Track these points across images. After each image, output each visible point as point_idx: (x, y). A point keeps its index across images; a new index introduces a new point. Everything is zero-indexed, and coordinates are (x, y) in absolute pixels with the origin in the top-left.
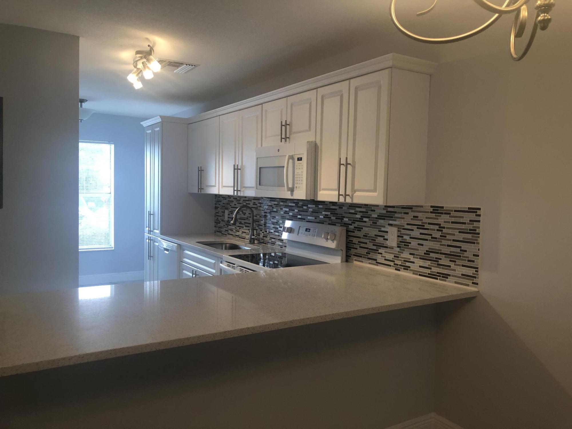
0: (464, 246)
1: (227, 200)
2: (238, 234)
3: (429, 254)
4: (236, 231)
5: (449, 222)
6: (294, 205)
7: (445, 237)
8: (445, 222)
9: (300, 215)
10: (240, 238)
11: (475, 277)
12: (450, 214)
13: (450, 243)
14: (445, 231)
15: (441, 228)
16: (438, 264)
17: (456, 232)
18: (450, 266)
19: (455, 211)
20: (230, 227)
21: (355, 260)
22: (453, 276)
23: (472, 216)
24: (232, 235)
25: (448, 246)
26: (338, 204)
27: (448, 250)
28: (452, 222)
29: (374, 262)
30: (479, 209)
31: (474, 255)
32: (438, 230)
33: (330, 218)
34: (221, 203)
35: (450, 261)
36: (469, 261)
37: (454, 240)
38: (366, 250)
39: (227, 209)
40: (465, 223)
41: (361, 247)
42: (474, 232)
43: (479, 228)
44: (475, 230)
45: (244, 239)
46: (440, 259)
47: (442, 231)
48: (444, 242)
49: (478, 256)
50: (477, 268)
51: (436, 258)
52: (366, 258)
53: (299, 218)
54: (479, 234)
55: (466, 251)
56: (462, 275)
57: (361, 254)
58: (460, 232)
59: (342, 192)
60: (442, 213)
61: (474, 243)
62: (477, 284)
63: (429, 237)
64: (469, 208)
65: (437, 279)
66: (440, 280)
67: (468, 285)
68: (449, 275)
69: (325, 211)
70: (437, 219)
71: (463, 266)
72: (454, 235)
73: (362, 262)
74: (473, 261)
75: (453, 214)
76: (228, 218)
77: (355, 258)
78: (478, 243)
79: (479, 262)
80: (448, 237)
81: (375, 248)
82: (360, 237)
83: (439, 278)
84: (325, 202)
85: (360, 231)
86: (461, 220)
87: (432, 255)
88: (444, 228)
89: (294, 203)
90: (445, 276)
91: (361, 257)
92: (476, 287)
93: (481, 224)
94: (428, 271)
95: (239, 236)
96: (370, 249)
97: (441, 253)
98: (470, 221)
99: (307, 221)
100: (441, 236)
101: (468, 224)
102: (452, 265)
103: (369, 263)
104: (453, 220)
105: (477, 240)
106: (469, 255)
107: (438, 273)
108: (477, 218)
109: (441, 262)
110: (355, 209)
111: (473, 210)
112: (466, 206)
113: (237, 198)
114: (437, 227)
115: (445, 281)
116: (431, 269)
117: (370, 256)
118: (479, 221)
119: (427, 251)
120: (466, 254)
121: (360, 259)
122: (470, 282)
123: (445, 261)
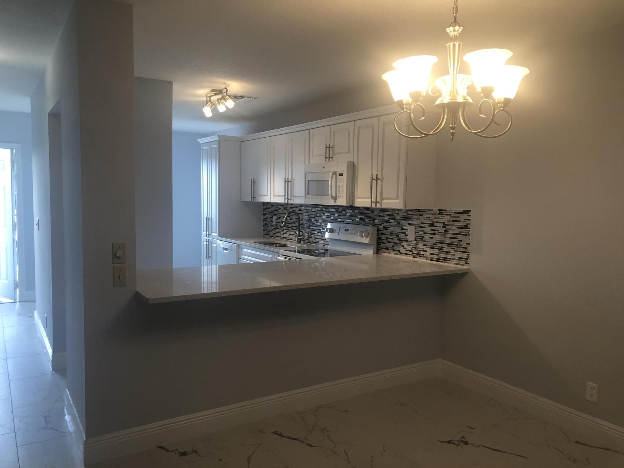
0: (460, 238)
1: (275, 207)
2: (285, 236)
3: (437, 245)
4: (283, 233)
5: (450, 221)
6: (335, 210)
7: (448, 231)
8: (447, 221)
9: (339, 218)
10: (287, 239)
11: (467, 259)
12: (451, 215)
13: (450, 236)
14: (447, 227)
15: (445, 225)
16: (443, 252)
17: (455, 228)
18: (451, 252)
19: (455, 213)
20: (277, 230)
21: (384, 252)
22: (453, 259)
23: (465, 216)
24: (280, 237)
25: (450, 238)
26: (370, 209)
27: (449, 241)
28: (453, 221)
29: (398, 253)
30: (470, 211)
31: (467, 244)
32: (443, 227)
33: (365, 220)
34: (270, 210)
35: (451, 248)
36: (463, 248)
37: (454, 234)
38: (392, 244)
39: (275, 215)
40: (460, 221)
41: (388, 242)
42: (467, 227)
43: (469, 224)
44: (468, 226)
45: (291, 240)
46: (445, 248)
47: (445, 227)
48: (447, 235)
49: (469, 244)
50: (469, 253)
51: (442, 247)
52: (392, 250)
53: (339, 221)
54: (469, 228)
55: (461, 241)
56: (459, 258)
57: (388, 247)
58: (457, 228)
59: (374, 200)
60: (446, 215)
61: (466, 235)
62: (468, 264)
63: (437, 232)
64: (463, 211)
65: (442, 262)
66: (444, 262)
67: (462, 265)
68: (451, 259)
69: (360, 215)
70: (442, 219)
71: (459, 251)
72: (453, 230)
73: (389, 253)
74: (466, 248)
75: (453, 215)
76: (276, 222)
77: (384, 250)
78: (469, 235)
79: (469, 248)
80: (450, 232)
81: (398, 242)
82: (387, 235)
83: (443, 261)
84: (361, 208)
85: (388, 229)
86: (458, 219)
87: (439, 245)
88: (447, 225)
89: (335, 209)
90: (448, 260)
91: (388, 249)
92: (468, 266)
93: (471, 222)
94: (436, 257)
95: (286, 238)
96: (395, 243)
97: (445, 244)
98: (464, 219)
99: (346, 223)
100: (445, 231)
101: (463, 221)
102: (452, 251)
103: (395, 254)
104: (453, 219)
105: (468, 233)
106: (463, 243)
107: (443, 258)
108: (469, 218)
109: (445, 250)
110: (384, 213)
111: (466, 212)
112: (461, 209)
113: (284, 206)
114: (442, 225)
115: (448, 263)
116: (438, 255)
117: (395, 248)
118: (470, 220)
119: (435, 242)
120: (461, 243)
121: (388, 251)
122: (464, 263)
123: (447, 249)
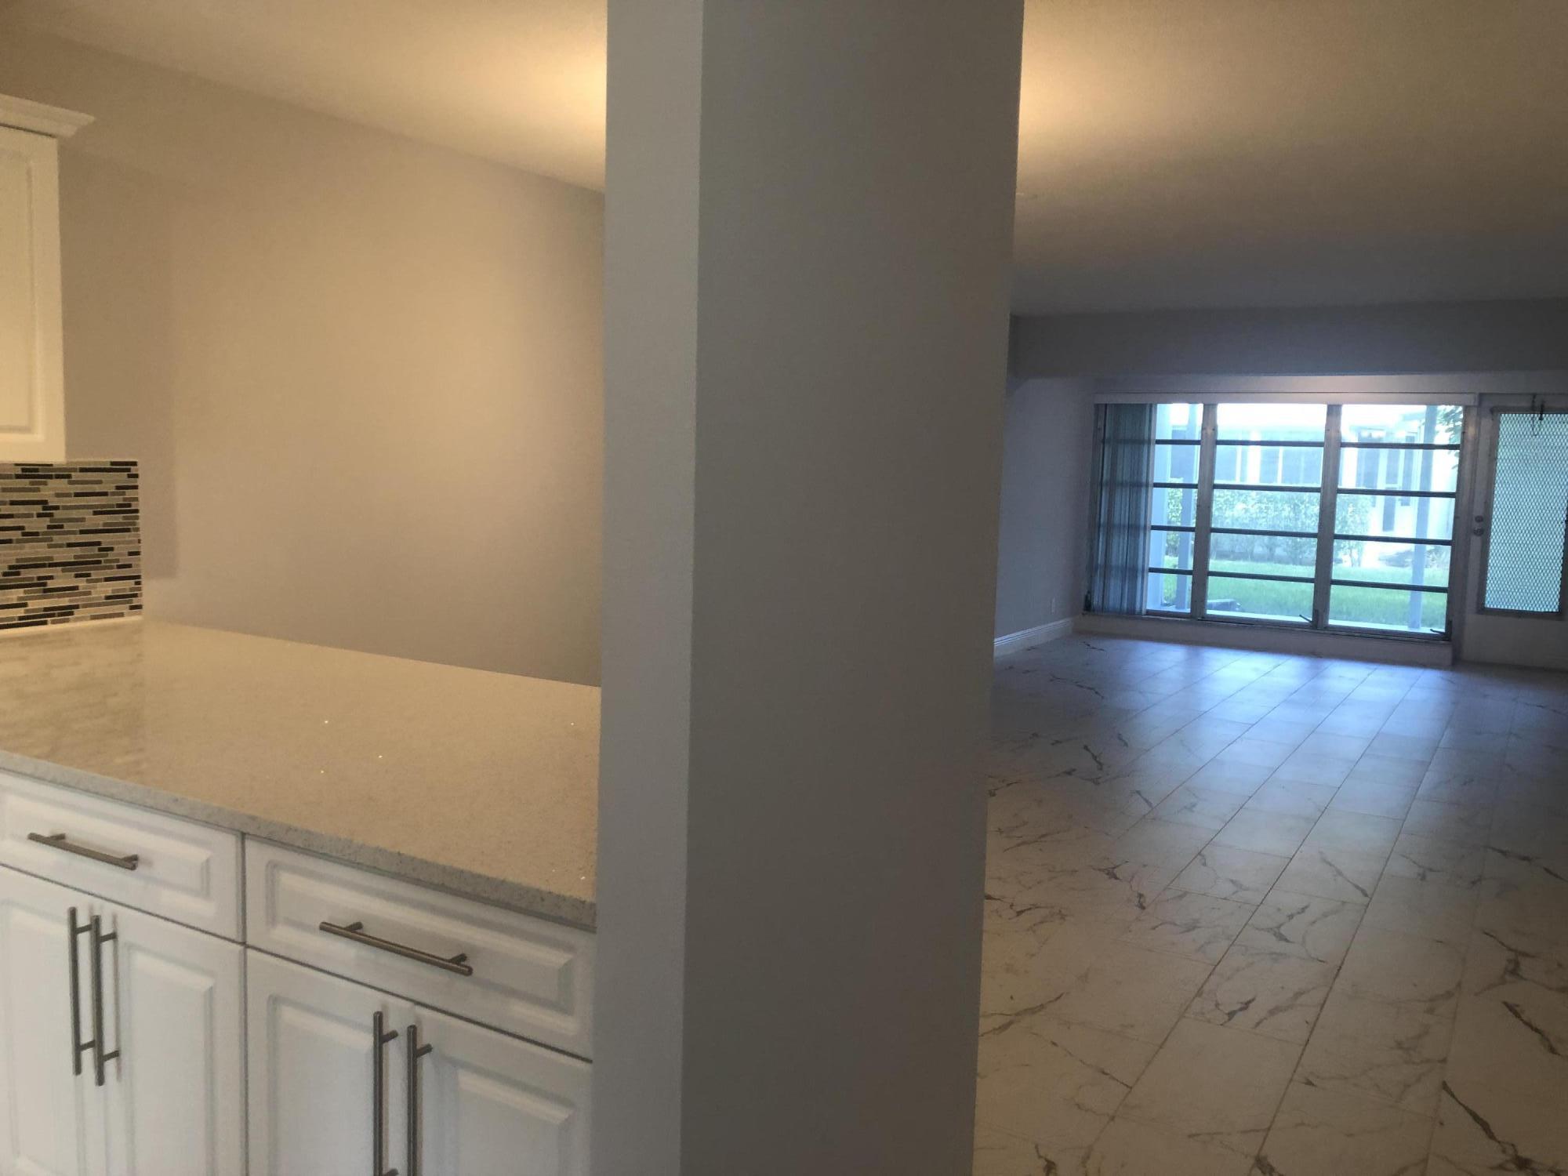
0: (105, 539)
3: (18, 574)
5: (68, 495)
7: (61, 527)
8: (58, 495)
11: (135, 596)
12: (69, 476)
13: (73, 539)
14: (57, 514)
15: (47, 509)
16: (46, 591)
17: (88, 515)
18: (76, 588)
19: (83, 470)
22: (85, 606)
23: (122, 478)
25: (70, 545)
27: (69, 555)
28: (77, 495)
30: (134, 464)
31: (131, 554)
32: (39, 515)
35: (77, 576)
36: (119, 567)
37: (82, 532)
40: (105, 494)
42: (128, 509)
43: (136, 499)
44: (130, 505)
46: (51, 578)
47: (51, 515)
48: (57, 539)
49: (137, 553)
50: (139, 577)
51: (39, 578)
54: (137, 511)
55: (112, 549)
56: (108, 598)
58: (95, 513)
60: (50, 477)
61: (128, 530)
62: (139, 607)
63: (17, 535)
64: (113, 463)
65: (45, 623)
66: (54, 622)
67: (121, 615)
68: (77, 607)
70: (38, 490)
71: (107, 580)
72: (83, 520)
74: (129, 566)
75: (75, 476)
78: (137, 530)
79: (143, 565)
80: (67, 527)
83: (49, 619)
86: (97, 488)
87: (26, 574)
88: (57, 508)
90: (66, 612)
92: (140, 614)
93: (140, 493)
94: (21, 612)
97: (51, 565)
98: (118, 488)
100: (49, 527)
101: (113, 494)
102: (82, 583)
104: (79, 488)
105: (134, 524)
106: (120, 552)
107: (46, 609)
108: (131, 482)
109: (51, 584)
111: (125, 467)
112: (105, 460)
114: (39, 509)
115: (67, 621)
116: (25, 605)
118: (136, 487)
119: (11, 567)
120: (111, 555)
122: (123, 608)
123: (62, 579)
